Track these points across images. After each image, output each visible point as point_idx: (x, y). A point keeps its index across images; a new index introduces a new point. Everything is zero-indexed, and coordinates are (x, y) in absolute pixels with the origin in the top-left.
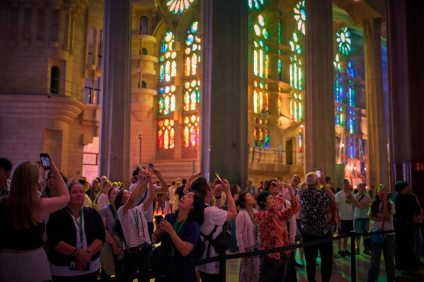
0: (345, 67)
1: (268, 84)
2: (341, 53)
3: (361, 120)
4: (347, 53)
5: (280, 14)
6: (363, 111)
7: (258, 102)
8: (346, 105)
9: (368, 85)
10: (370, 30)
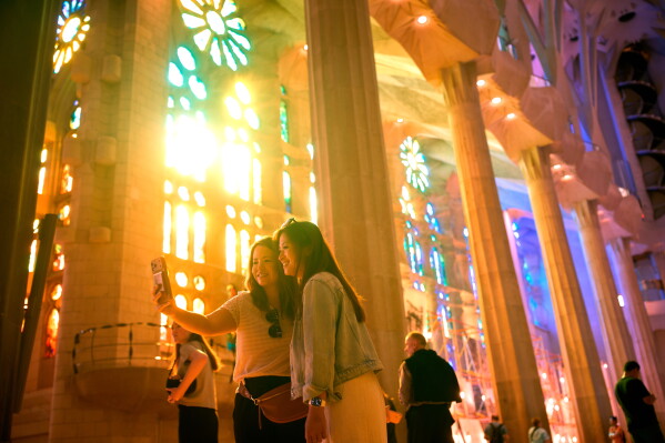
0: (422, 210)
1: (261, 217)
2: (411, 185)
3: (461, 311)
4: (423, 189)
5: (285, 92)
6: (464, 295)
7: (238, 249)
8: (430, 280)
9: (467, 193)
10: (455, 85)
